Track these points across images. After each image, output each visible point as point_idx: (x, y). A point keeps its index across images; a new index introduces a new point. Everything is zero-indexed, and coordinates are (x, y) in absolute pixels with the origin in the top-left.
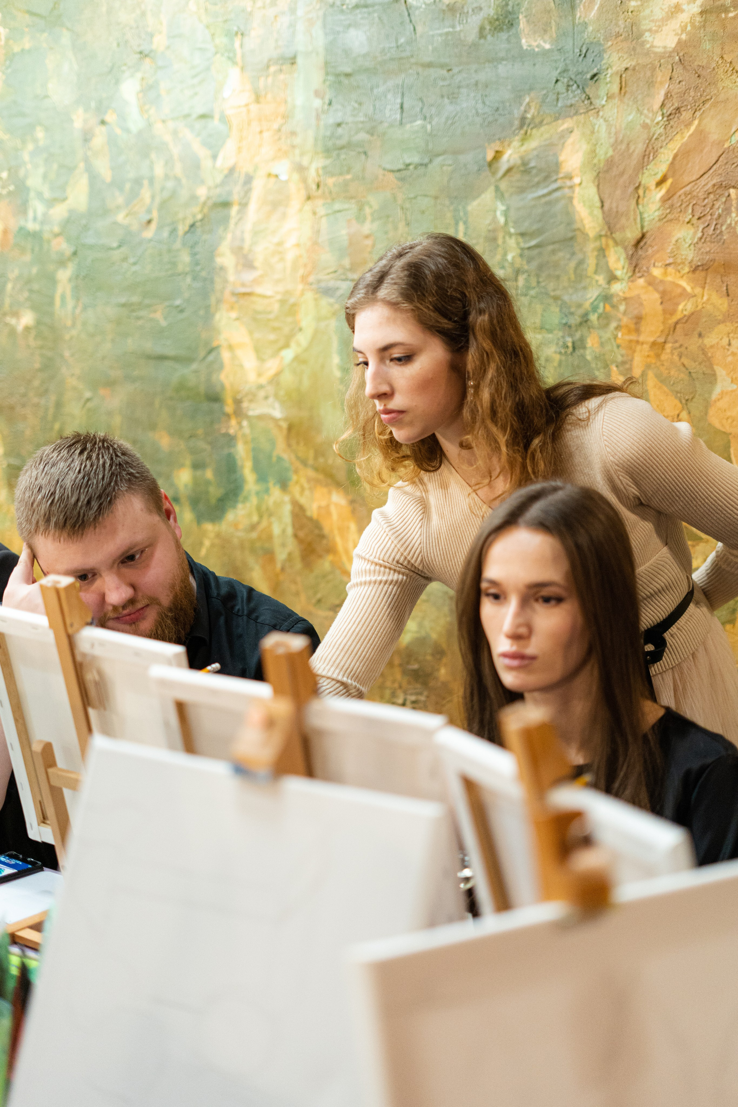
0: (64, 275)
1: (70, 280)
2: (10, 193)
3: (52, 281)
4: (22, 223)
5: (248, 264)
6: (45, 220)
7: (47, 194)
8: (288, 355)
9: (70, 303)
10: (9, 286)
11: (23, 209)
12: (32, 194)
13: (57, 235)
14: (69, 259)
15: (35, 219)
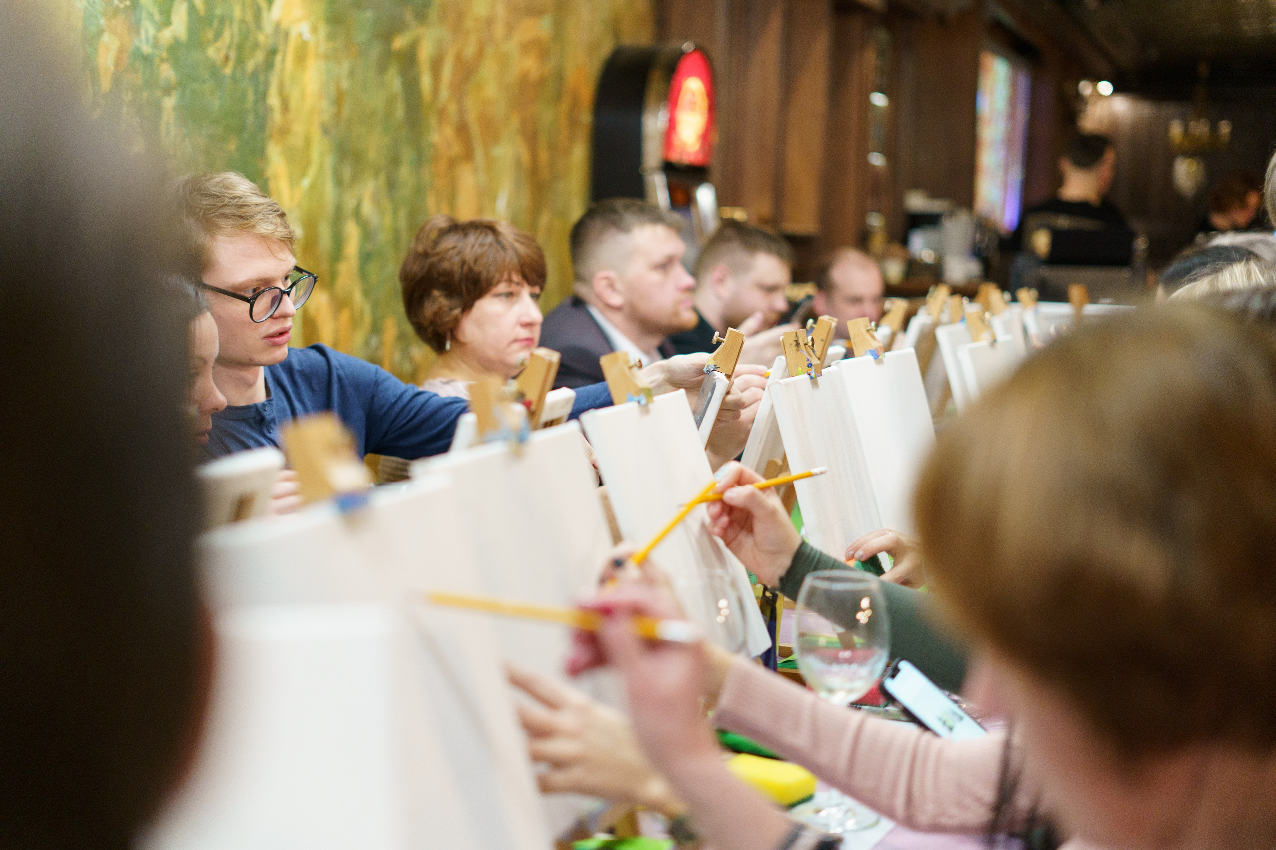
0: (170, 102)
1: (175, 109)
2: (126, 7)
3: (158, 108)
4: (136, 43)
5: (285, 105)
6: (156, 44)
7: (157, 17)
8: (306, 183)
9: (174, 131)
10: (125, 109)
11: (135, 28)
12: (144, 15)
13: (163, 60)
14: (174, 88)
15: (147, 41)
